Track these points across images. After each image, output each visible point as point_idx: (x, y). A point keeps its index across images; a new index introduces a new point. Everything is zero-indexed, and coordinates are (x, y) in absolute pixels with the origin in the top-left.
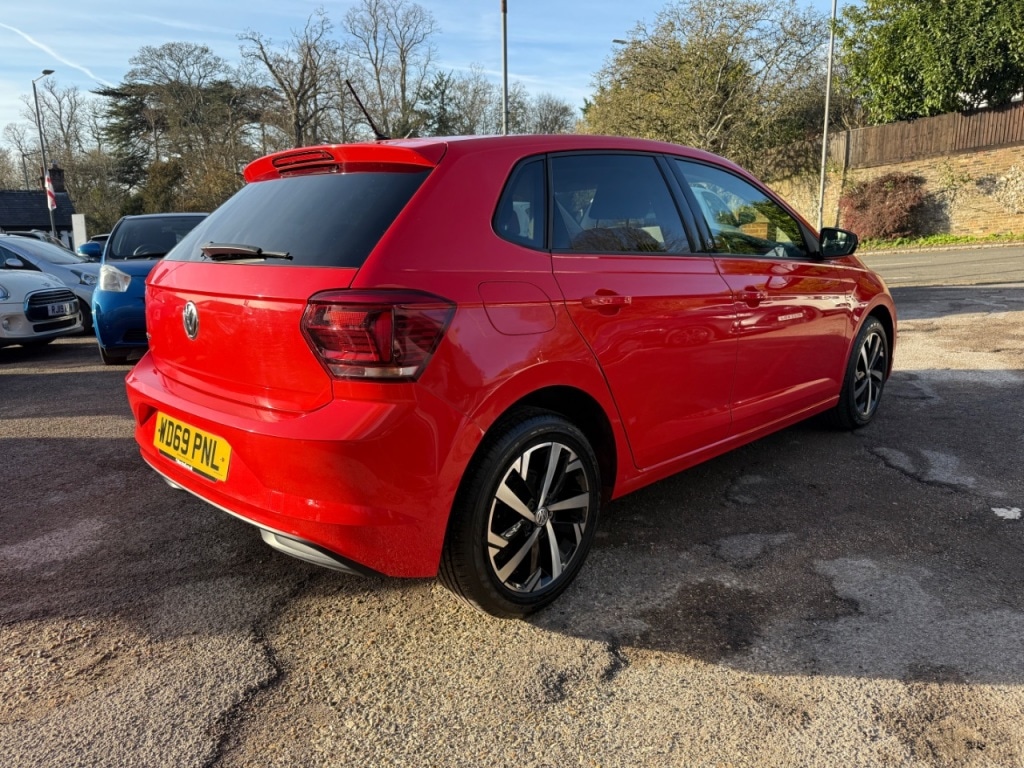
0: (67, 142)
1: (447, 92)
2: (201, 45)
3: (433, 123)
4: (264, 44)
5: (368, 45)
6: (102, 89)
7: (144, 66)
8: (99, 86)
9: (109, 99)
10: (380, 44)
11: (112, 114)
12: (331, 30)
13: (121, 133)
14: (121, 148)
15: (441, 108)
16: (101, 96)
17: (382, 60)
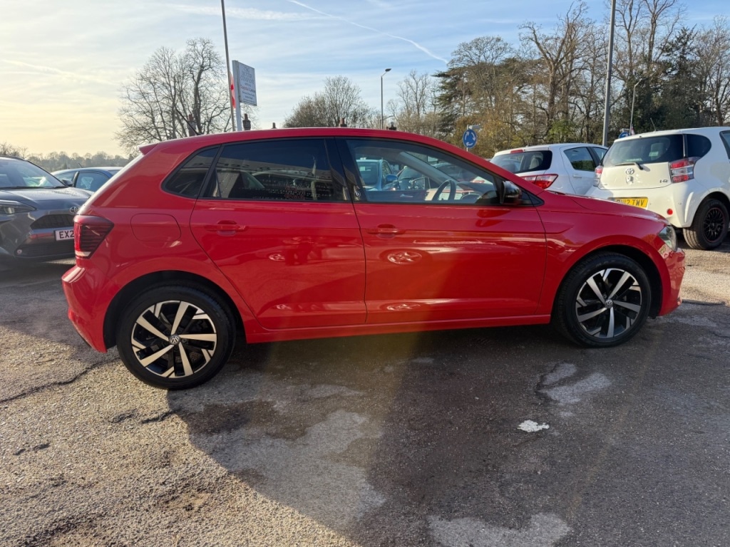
0: (418, 108)
1: (689, 43)
2: (496, 37)
3: (672, 70)
4: (536, 29)
5: (623, 15)
6: (437, 73)
7: (459, 56)
8: (435, 72)
9: (441, 79)
10: (634, 12)
11: (443, 88)
12: (587, 10)
13: (446, 100)
14: (445, 109)
15: (681, 57)
16: (437, 78)
17: (634, 26)
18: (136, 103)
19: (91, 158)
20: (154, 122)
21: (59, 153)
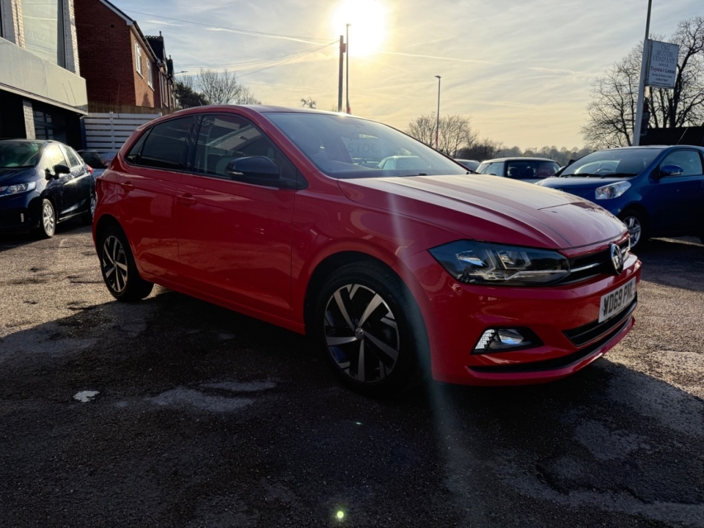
18: (607, 96)
19: (577, 152)
20: (622, 115)
21: (550, 147)
